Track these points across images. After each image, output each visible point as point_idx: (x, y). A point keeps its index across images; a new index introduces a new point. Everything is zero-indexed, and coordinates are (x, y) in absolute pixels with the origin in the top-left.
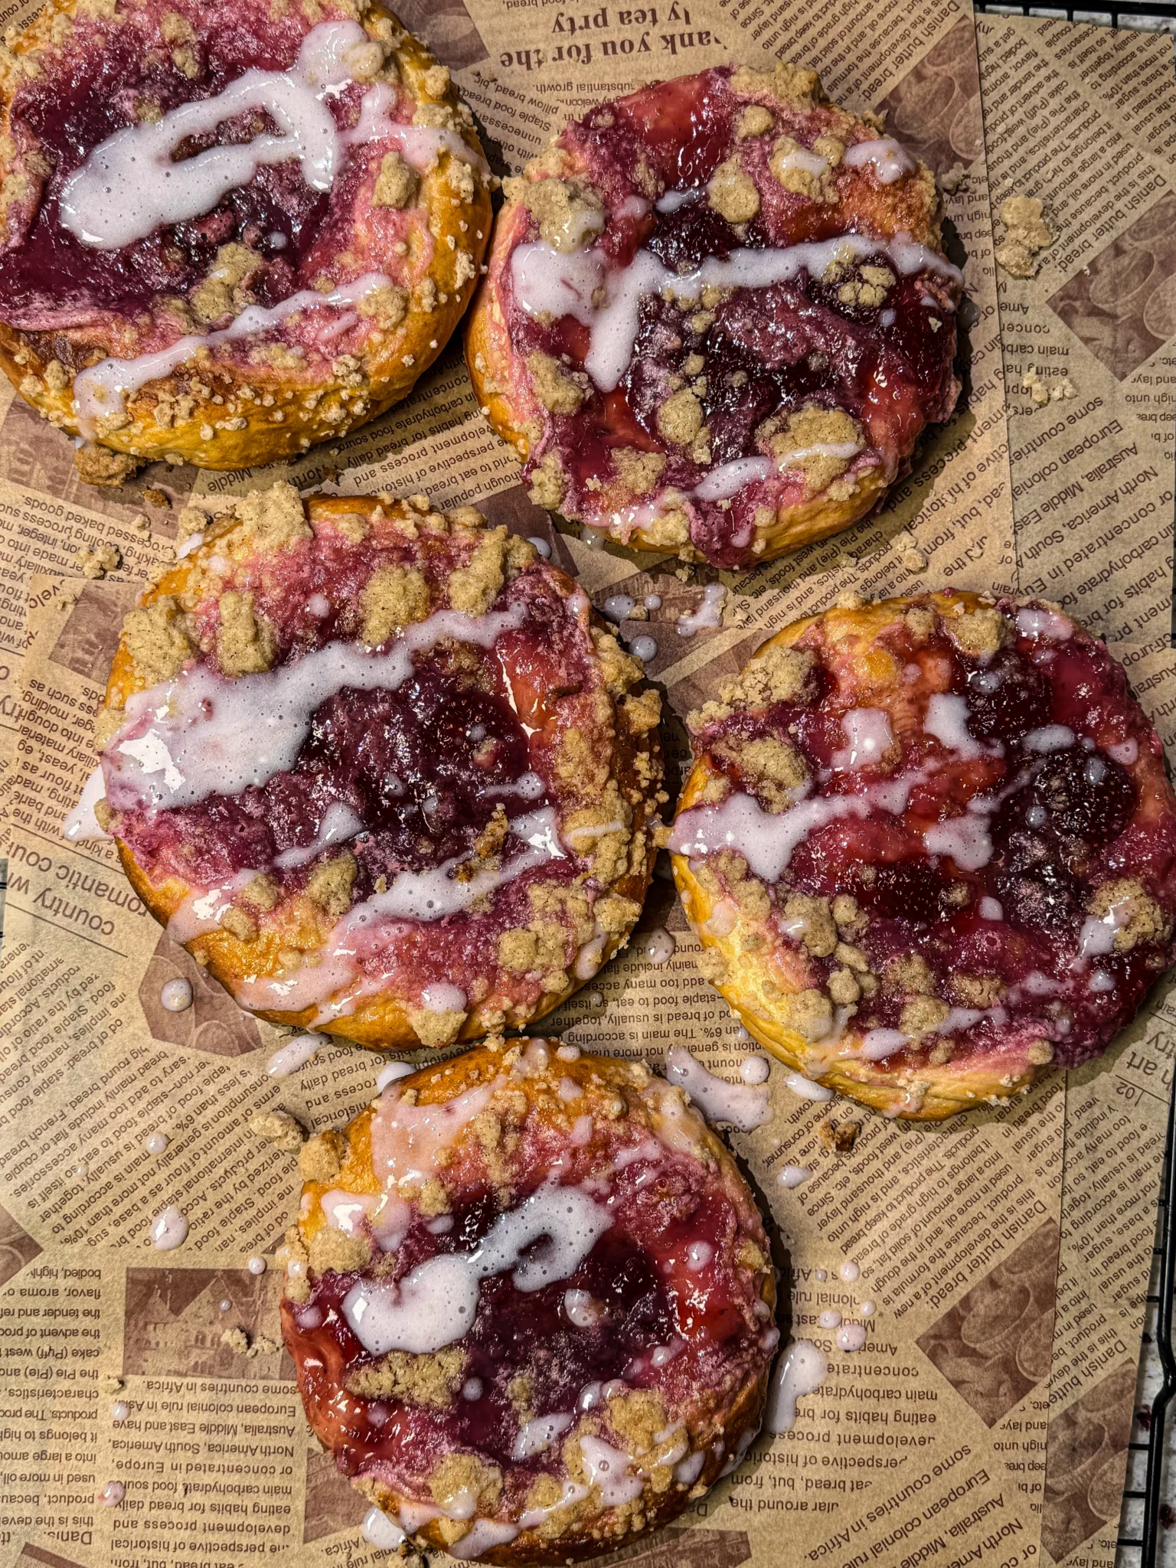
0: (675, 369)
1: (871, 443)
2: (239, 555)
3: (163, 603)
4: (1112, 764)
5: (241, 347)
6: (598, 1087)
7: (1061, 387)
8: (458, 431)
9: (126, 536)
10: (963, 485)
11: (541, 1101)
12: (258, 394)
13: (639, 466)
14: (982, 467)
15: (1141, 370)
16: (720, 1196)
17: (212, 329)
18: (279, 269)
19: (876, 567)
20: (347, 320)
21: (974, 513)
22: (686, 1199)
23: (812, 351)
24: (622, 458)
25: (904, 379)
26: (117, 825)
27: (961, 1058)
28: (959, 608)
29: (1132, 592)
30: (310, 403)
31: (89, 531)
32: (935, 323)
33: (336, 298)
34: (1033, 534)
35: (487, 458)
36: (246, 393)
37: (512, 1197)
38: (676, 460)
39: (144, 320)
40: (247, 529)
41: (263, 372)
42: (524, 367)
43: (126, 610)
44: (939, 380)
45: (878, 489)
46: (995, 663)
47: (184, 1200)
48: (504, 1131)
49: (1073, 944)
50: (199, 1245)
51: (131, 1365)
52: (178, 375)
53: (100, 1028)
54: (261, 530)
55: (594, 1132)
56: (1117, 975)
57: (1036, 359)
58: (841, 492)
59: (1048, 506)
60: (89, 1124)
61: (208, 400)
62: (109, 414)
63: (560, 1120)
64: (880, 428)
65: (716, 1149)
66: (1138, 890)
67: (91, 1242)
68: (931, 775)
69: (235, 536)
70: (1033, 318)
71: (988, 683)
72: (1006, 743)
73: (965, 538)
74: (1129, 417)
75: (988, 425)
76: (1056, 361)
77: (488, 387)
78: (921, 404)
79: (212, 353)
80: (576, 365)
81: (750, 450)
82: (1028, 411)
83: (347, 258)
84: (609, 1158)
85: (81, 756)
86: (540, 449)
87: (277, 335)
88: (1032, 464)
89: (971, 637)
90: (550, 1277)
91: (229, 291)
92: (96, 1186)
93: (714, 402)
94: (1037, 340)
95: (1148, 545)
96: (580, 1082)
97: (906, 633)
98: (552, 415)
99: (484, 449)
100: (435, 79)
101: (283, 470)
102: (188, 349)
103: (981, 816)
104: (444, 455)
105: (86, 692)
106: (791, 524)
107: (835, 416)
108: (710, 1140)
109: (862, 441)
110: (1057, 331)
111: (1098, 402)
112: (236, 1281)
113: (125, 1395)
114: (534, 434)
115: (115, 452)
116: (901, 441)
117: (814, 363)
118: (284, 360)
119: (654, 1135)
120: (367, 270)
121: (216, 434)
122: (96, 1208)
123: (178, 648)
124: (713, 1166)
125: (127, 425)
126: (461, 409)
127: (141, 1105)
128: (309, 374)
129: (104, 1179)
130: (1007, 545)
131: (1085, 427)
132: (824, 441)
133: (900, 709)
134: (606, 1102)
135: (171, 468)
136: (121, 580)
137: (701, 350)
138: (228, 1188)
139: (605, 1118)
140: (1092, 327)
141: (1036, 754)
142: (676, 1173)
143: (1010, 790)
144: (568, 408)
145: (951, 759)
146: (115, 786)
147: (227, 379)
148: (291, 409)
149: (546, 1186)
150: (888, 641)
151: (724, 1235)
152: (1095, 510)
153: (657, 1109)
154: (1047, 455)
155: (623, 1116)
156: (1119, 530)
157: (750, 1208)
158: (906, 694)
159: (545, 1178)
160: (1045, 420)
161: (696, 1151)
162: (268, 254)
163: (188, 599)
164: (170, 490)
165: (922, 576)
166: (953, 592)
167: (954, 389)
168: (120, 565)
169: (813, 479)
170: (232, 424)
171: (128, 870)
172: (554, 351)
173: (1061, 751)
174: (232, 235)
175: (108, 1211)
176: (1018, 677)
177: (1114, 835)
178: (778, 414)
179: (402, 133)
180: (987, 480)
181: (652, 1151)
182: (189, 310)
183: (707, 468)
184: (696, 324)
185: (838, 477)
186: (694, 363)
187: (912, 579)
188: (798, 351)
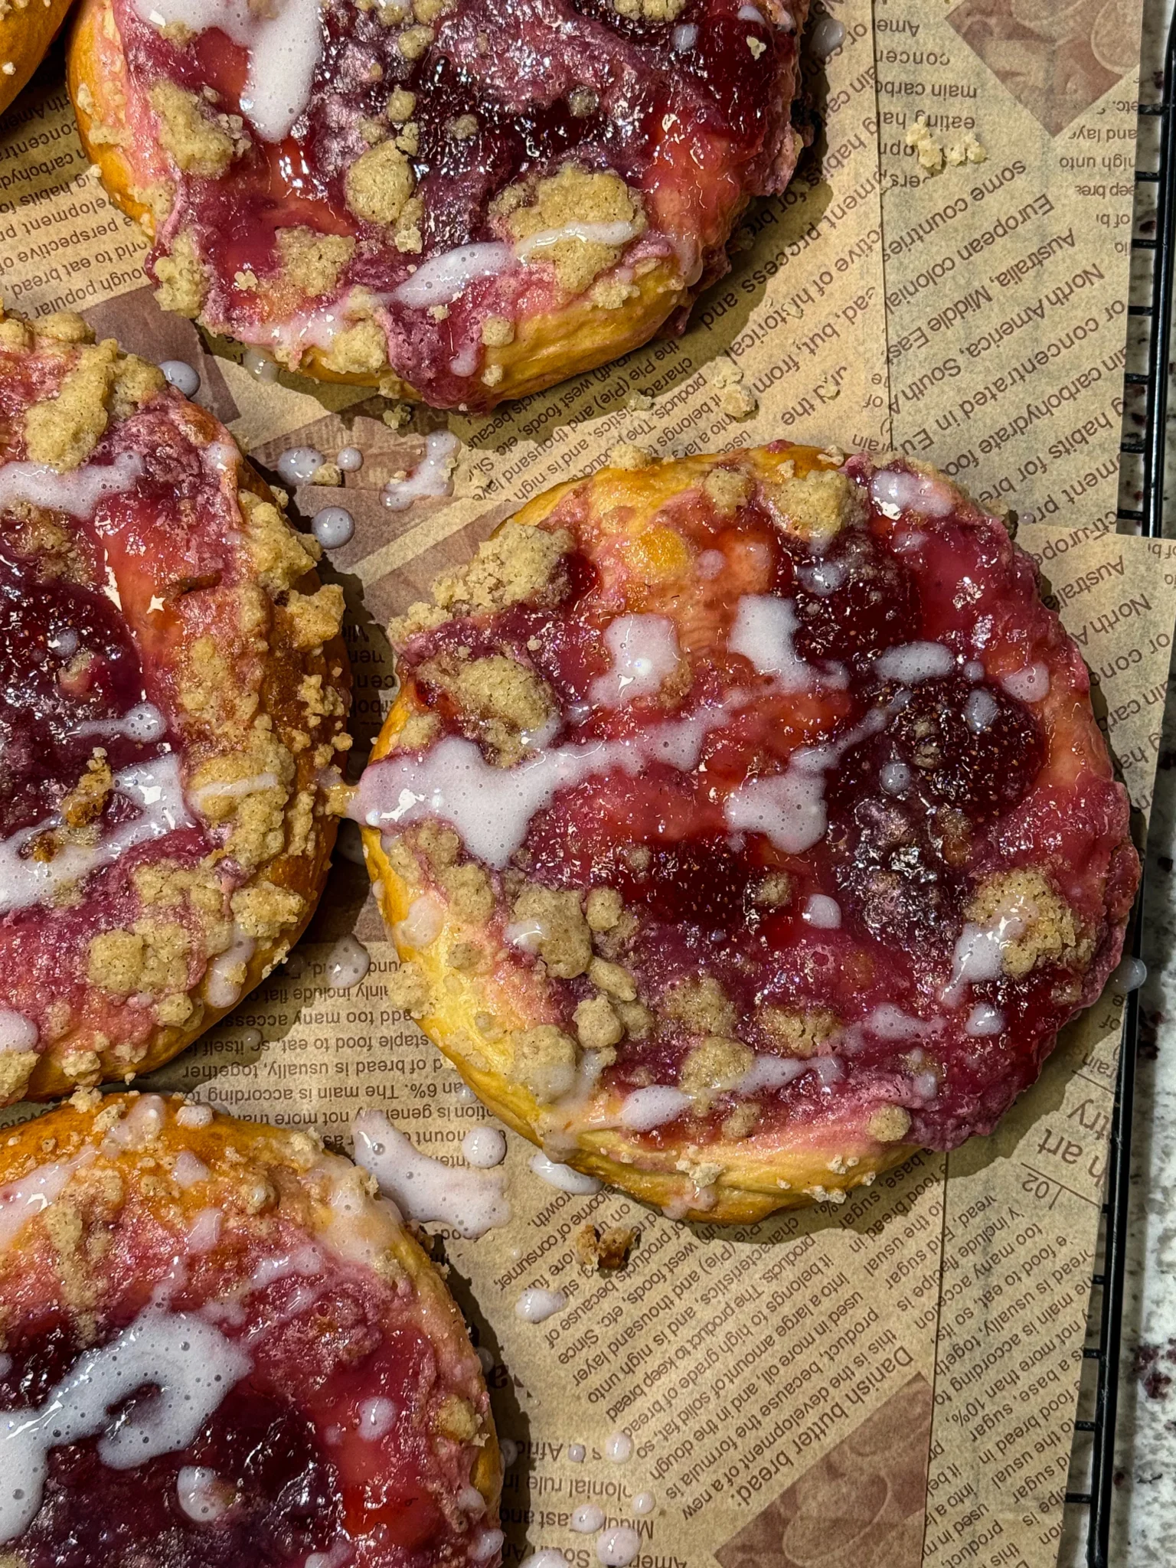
0: (371, 112)
1: (654, 223)
4: (1004, 700)
6: (234, 1166)
7: (961, 144)
8: (63, 201)
10: (813, 291)
11: (146, 1186)
13: (313, 255)
14: (842, 265)
15: (1082, 120)
16: (413, 1330)
19: (681, 411)
21: (828, 332)
22: (358, 1332)
23: (573, 85)
24: (291, 243)
25: (708, 131)
27: (769, 1129)
28: (785, 469)
29: (1058, 451)
32: (756, 46)
34: (916, 364)
35: (107, 243)
37: (99, 1328)
38: (370, 247)
42: (146, 106)
44: (768, 131)
45: (670, 293)
46: (836, 549)
48: (87, 1228)
49: (944, 967)
55: (224, 1232)
56: (1008, 1012)
57: (928, 104)
58: (611, 294)
59: (940, 322)
63: (172, 1213)
64: (671, 202)
65: (410, 1261)
66: (1039, 887)
68: (735, 714)
70: (925, 43)
71: (823, 578)
72: (850, 667)
73: (812, 369)
74: (1064, 191)
75: (853, 200)
76: (959, 107)
77: (96, 136)
78: (738, 166)
80: (227, 104)
81: (480, 233)
82: (913, 182)
84: (243, 1271)
86: (169, 228)
88: (918, 259)
89: (799, 510)
90: (153, 1448)
93: (431, 162)
94: (931, 76)
95: (1085, 381)
96: (206, 1158)
97: (704, 504)
98: (188, 180)
99: (102, 230)
103: (811, 774)
104: (40, 237)
106: (539, 343)
107: (602, 184)
108: (404, 1248)
109: (641, 219)
110: (961, 62)
111: (1018, 168)
114: (160, 205)
116: (704, 221)
117: (578, 104)
119: (312, 1237)
124: (402, 1286)
126: (70, 169)
130: (876, 379)
131: (997, 206)
132: (582, 220)
133: (692, 614)
134: (244, 1189)
137: (409, 85)
139: (242, 1212)
141: (894, 684)
142: (344, 1294)
143: (854, 737)
144: (212, 168)
145: (767, 691)
149: (151, 1311)
150: (676, 517)
151: (415, 1387)
152: (1008, 328)
153: (324, 1201)
154: (938, 247)
155: (269, 1209)
156: (1042, 358)
157: (460, 1351)
158: (701, 594)
159: (148, 1300)
160: (939, 194)
161: (377, 1264)
165: (749, 425)
166: (782, 446)
167: (791, 146)
169: (567, 275)
172: (190, 82)
173: (932, 680)
176: (868, 571)
177: (1008, 807)
178: (522, 178)
180: (849, 284)
181: (308, 1261)
183: (417, 259)
184: (405, 46)
185: (605, 273)
186: (401, 102)
187: (735, 429)
188: (555, 87)
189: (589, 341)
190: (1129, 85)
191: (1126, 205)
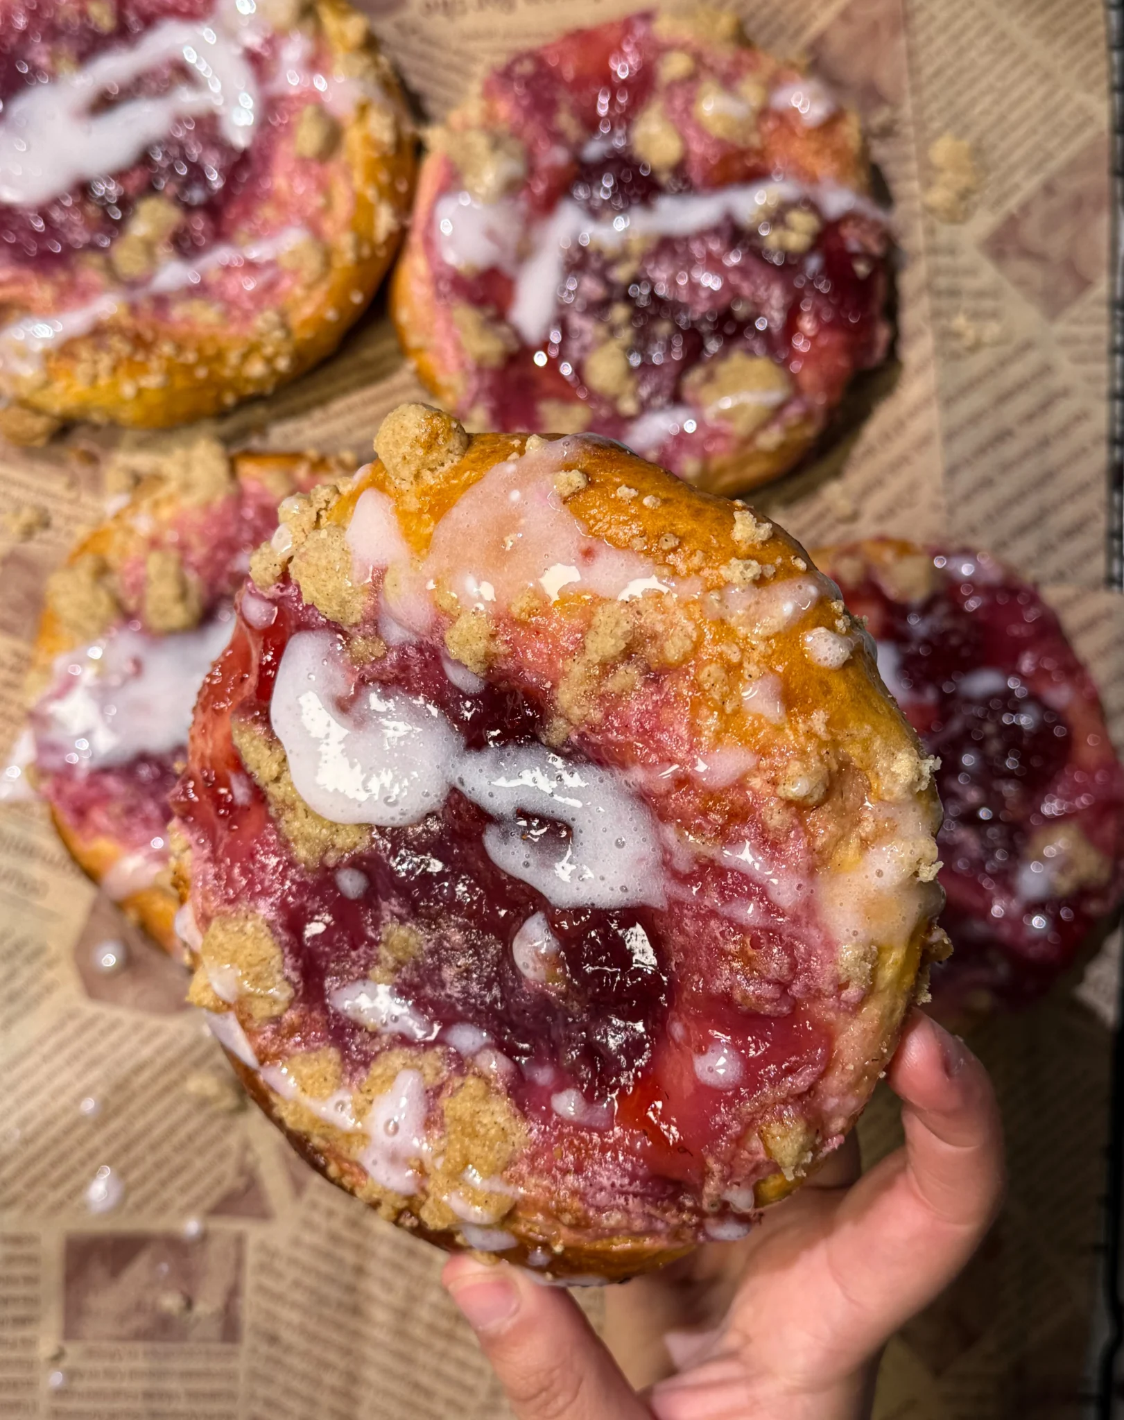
0: (600, 320)
1: (797, 391)
2: (166, 513)
3: (88, 562)
4: (1044, 708)
5: (161, 302)
7: (992, 330)
8: (384, 386)
9: (54, 496)
10: (893, 432)
12: (180, 348)
14: (911, 415)
15: (1075, 311)
17: (132, 284)
18: (200, 224)
20: (268, 275)
21: (902, 461)
23: (736, 297)
24: (548, 411)
25: (830, 327)
26: (46, 786)
28: (889, 555)
29: (1063, 537)
30: (233, 358)
31: (16, 493)
32: (861, 268)
33: (256, 252)
36: (167, 349)
38: (604, 412)
39: (62, 277)
40: (172, 487)
41: (184, 329)
42: (449, 322)
43: (53, 569)
44: (866, 326)
45: (806, 438)
46: (926, 609)
47: (122, 1162)
49: (1008, 889)
50: (139, 1207)
51: (70, 1332)
52: (98, 333)
53: (34, 989)
54: (186, 487)
56: (1056, 922)
57: (965, 302)
58: (771, 439)
59: (982, 450)
60: (25, 1087)
61: (130, 359)
62: (29, 372)
64: (808, 377)
66: (1074, 835)
67: (30, 1207)
69: (162, 492)
70: (961, 261)
72: (938, 689)
73: (896, 484)
74: (1062, 358)
75: (921, 368)
76: (988, 304)
77: (414, 340)
78: (850, 351)
79: (133, 309)
80: (500, 318)
81: (677, 399)
82: (957, 356)
83: (267, 212)
85: (10, 719)
86: (466, 403)
87: (199, 291)
88: (966, 407)
89: (900, 583)
91: (149, 246)
92: (32, 1150)
93: (643, 350)
94: (970, 284)
98: (478, 369)
100: (353, 28)
101: (209, 427)
102: (108, 306)
105: (16, 654)
106: (722, 471)
107: (761, 366)
109: (788, 389)
110: (988, 274)
111: (1027, 346)
112: (176, 1246)
113: (66, 1363)
114: (460, 388)
115: (38, 411)
116: (830, 387)
117: (740, 310)
118: (206, 315)
120: (287, 223)
121: (140, 392)
122: (34, 1171)
123: (104, 607)
125: (47, 384)
127: (78, 1066)
128: (233, 329)
129: (41, 1142)
130: (938, 491)
131: (1018, 371)
132: (749, 389)
135: (96, 428)
136: (48, 542)
137: (628, 300)
138: (166, 1148)
140: (1023, 268)
141: (969, 701)
144: (494, 360)
146: (45, 748)
147: (148, 335)
148: (216, 366)
152: (1026, 455)
160: (974, 366)
162: (188, 209)
163: (113, 557)
164: (95, 449)
166: (883, 540)
167: (882, 333)
168: (46, 524)
169: (740, 427)
170: (152, 381)
171: (59, 831)
172: (479, 303)
173: (991, 696)
174: (150, 189)
175: (45, 1174)
176: (948, 624)
178: (704, 365)
179: (320, 84)
180: (917, 428)
182: (110, 267)
183: (631, 419)
184: (621, 274)
185: (763, 425)
186: (620, 313)
187: (843, 529)
188: (724, 300)
189: (755, 470)
190: (1102, 288)
191: (1102, 369)
